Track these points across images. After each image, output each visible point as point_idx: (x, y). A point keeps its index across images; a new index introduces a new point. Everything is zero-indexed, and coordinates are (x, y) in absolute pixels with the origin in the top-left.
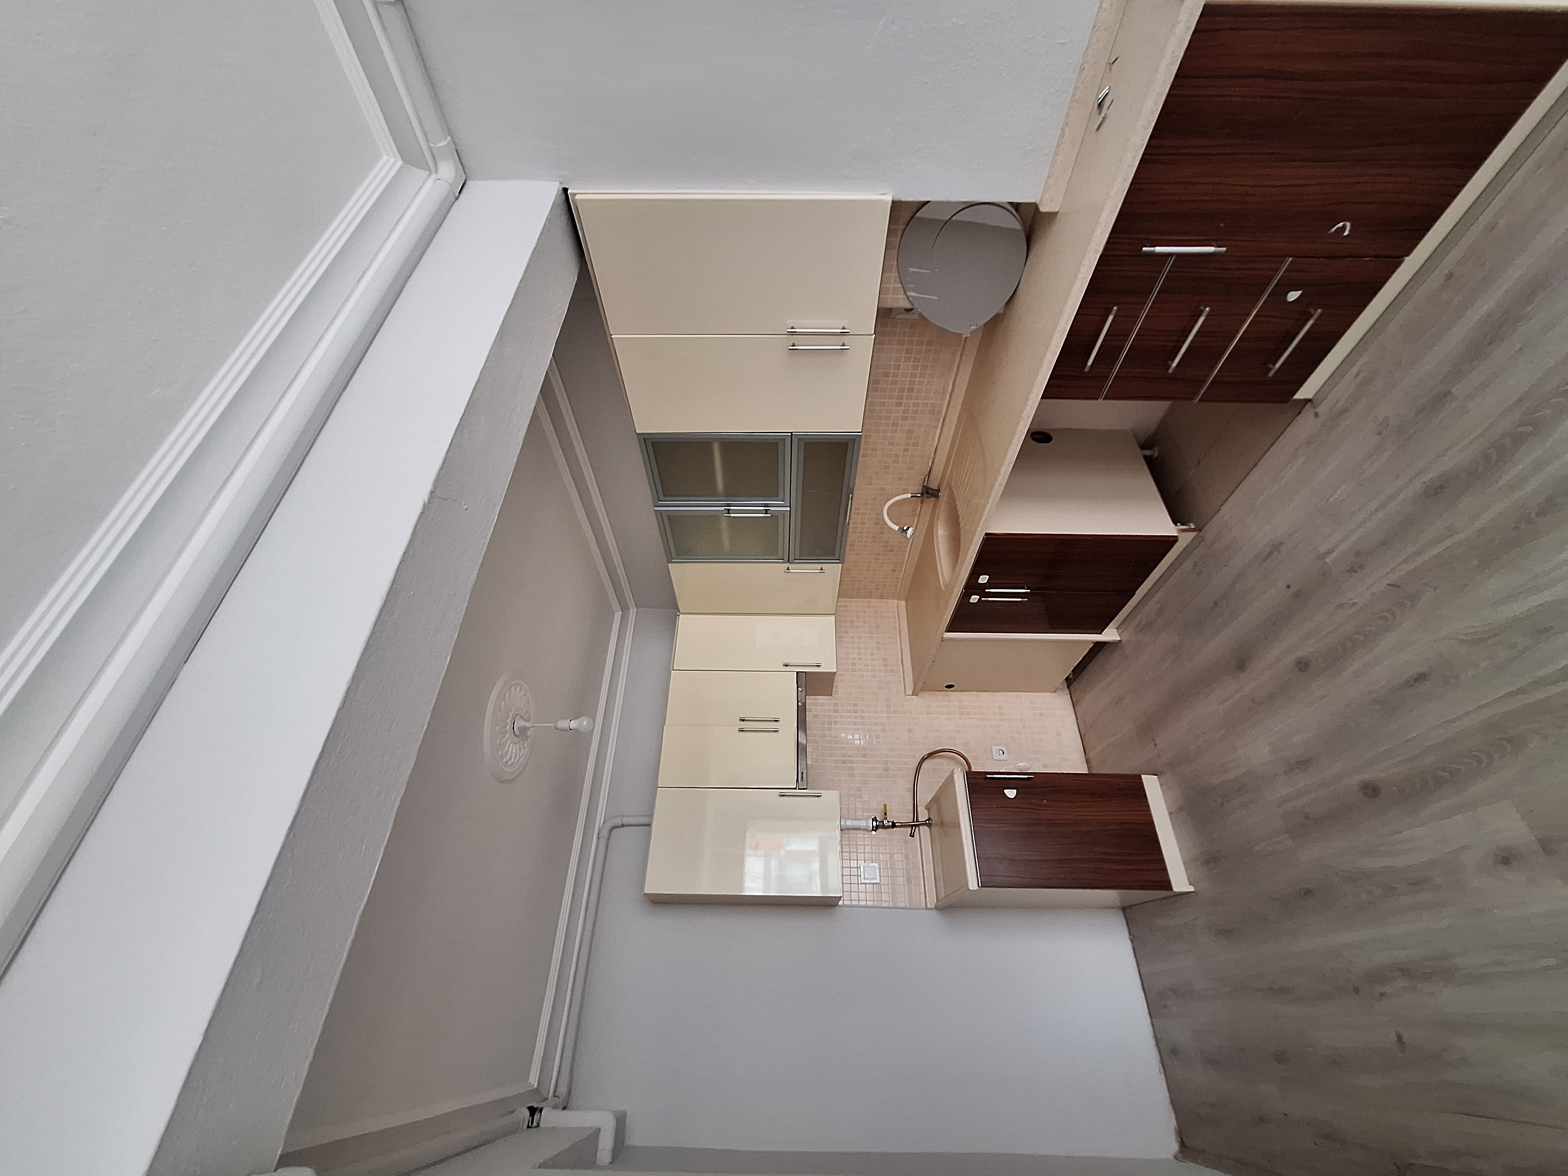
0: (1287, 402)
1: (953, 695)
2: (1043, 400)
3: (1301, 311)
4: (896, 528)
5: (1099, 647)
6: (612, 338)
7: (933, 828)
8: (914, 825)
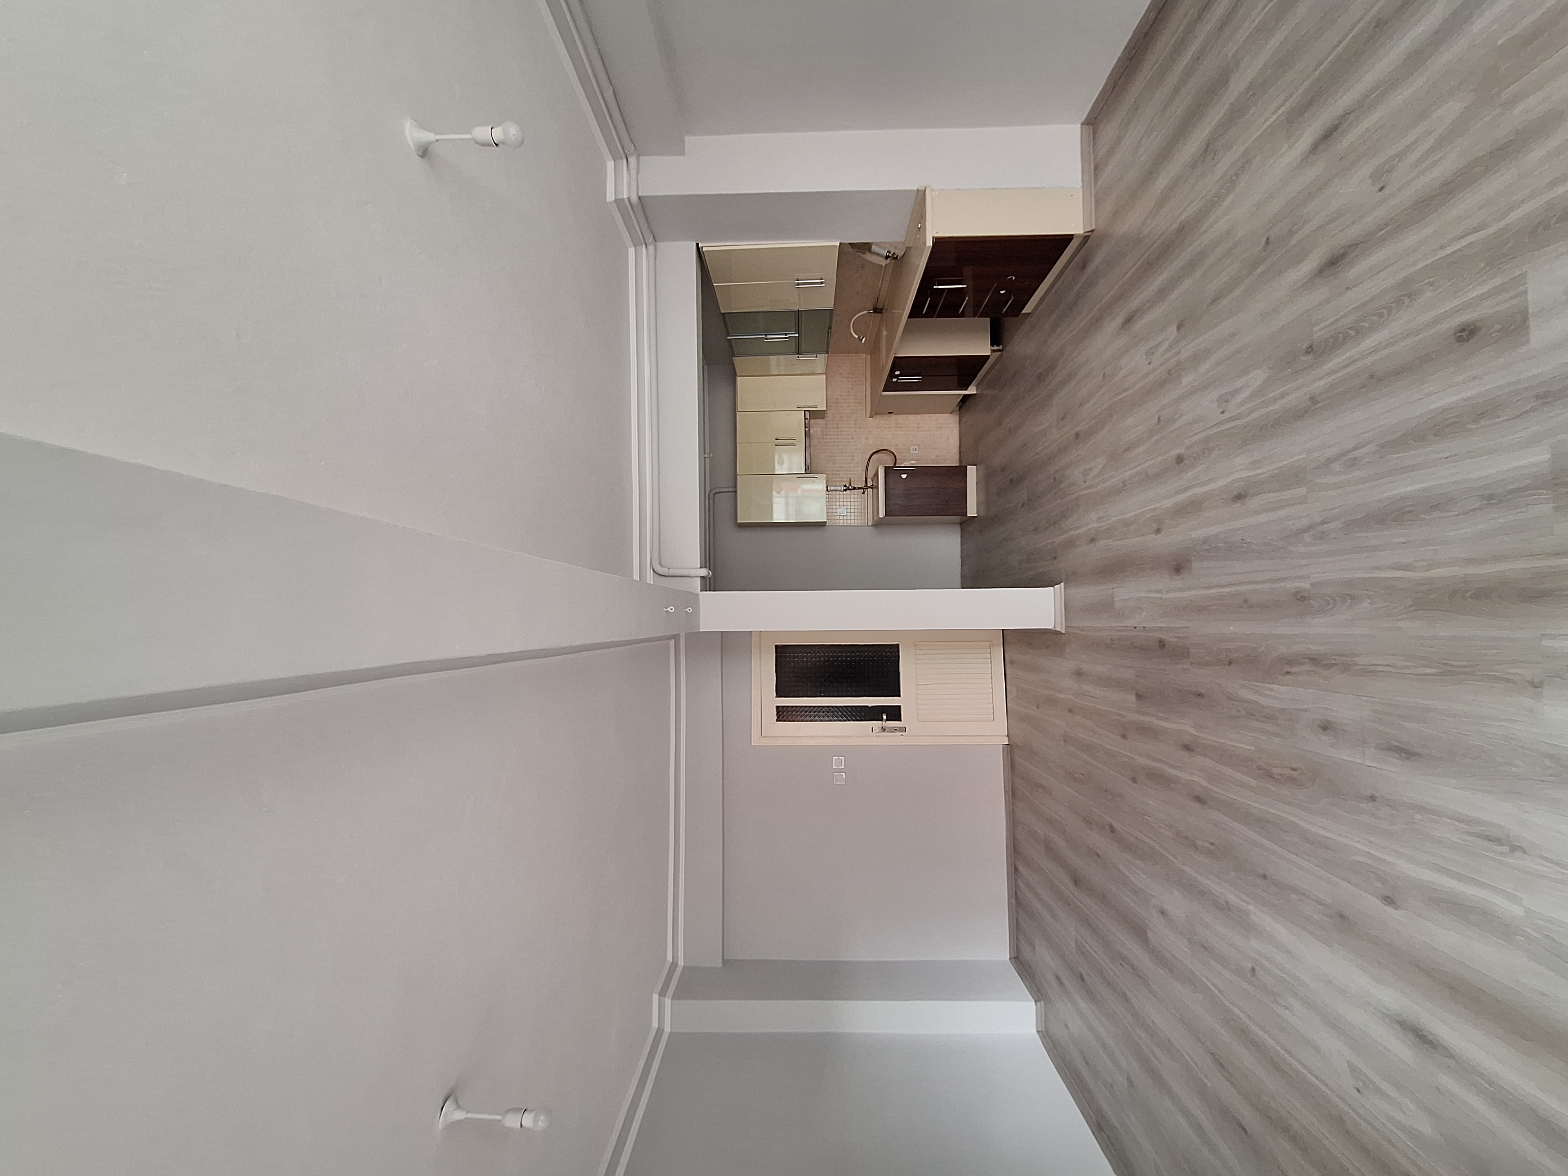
0: (1017, 316)
1: (893, 416)
2: (909, 319)
3: (1007, 297)
4: (857, 337)
5: (966, 397)
6: (713, 286)
7: (874, 489)
8: (865, 488)
